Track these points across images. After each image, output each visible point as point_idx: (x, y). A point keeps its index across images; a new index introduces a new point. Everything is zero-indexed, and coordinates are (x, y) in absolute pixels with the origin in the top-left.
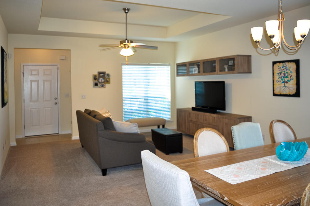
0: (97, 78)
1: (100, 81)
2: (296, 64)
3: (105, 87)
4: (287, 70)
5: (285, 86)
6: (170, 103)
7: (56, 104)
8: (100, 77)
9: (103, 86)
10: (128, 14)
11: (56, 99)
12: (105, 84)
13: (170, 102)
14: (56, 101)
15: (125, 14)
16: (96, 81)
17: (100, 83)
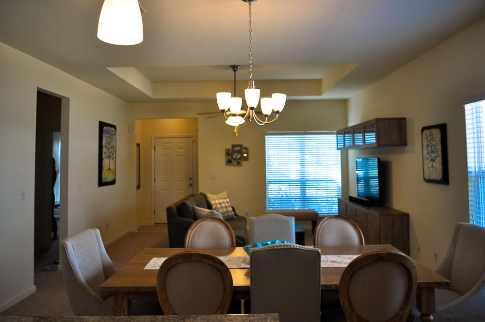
0: (230, 153)
1: (234, 157)
2: (441, 131)
3: (241, 166)
4: (433, 141)
5: (432, 167)
6: (341, 190)
7: (191, 185)
8: (234, 152)
9: (239, 164)
10: (237, 72)
11: (190, 179)
12: (242, 161)
13: (340, 188)
14: (191, 182)
15: (233, 72)
16: (230, 157)
17: (235, 159)
